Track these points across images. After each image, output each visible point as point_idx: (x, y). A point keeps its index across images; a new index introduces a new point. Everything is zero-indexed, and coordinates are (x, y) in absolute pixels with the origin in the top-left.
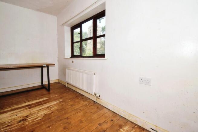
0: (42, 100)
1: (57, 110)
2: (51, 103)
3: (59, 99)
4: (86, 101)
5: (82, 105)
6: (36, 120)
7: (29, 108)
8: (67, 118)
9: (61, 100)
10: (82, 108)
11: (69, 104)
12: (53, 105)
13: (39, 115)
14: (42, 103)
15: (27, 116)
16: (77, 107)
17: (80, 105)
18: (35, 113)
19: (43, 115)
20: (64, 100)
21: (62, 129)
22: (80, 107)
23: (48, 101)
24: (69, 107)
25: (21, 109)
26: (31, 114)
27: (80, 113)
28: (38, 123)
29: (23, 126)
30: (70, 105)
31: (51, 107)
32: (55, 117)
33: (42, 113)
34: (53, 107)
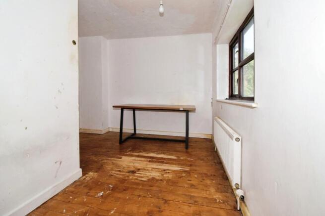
0: (169, 157)
1: (168, 181)
2: (173, 167)
3: (187, 165)
4: (221, 192)
5: (207, 196)
6: (141, 179)
7: (150, 161)
8: (166, 201)
9: (187, 169)
10: (200, 201)
11: (190, 181)
12: (171, 170)
13: (148, 174)
14: (165, 161)
15: (139, 169)
16: (195, 193)
17: (204, 194)
18: (148, 170)
19: (150, 177)
20: (190, 170)
21: (147, 211)
22: (199, 197)
23: (172, 162)
24: (186, 186)
25: (143, 159)
26: (144, 169)
27: (190, 206)
28: (138, 184)
29: (127, 178)
30: (188, 184)
31: (168, 171)
32: (158, 189)
33: (152, 174)
34: (169, 173)
